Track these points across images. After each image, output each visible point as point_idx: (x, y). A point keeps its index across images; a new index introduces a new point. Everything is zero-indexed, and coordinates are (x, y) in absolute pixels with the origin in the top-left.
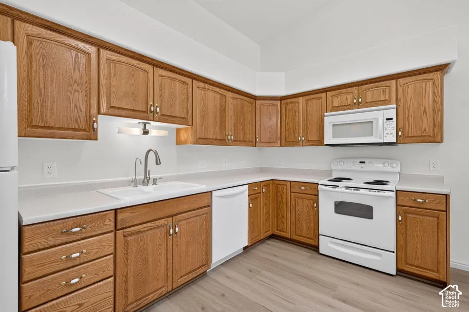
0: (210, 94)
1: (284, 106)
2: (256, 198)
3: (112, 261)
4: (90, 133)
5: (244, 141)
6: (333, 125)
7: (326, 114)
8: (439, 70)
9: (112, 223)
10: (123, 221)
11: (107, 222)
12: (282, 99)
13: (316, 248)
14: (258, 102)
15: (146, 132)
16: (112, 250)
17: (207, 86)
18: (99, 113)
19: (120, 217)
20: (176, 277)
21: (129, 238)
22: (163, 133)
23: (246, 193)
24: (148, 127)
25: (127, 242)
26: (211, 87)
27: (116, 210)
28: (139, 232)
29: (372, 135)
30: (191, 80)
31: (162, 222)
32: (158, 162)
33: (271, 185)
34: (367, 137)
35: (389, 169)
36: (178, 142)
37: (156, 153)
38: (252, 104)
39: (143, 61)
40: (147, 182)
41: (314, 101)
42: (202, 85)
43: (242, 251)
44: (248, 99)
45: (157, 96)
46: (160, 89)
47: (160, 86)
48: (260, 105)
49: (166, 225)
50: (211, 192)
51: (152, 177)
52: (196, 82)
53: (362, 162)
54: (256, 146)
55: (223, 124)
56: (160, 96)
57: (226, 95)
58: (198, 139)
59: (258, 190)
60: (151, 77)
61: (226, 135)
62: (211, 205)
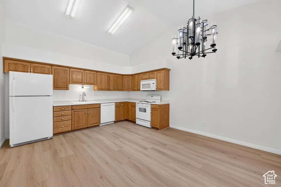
0: (103, 76)
1: (132, 78)
2: (119, 107)
3: (71, 117)
4: (67, 88)
6: (143, 84)
8: (164, 70)
9: (71, 108)
10: (74, 108)
11: (70, 108)
12: (132, 75)
13: (135, 122)
14: (124, 76)
15: (83, 88)
16: (71, 114)
17: (102, 73)
18: (69, 84)
19: (73, 107)
20: (88, 124)
22: (89, 87)
23: (114, 105)
24: (83, 86)
25: (75, 113)
26: (104, 74)
27: (72, 106)
28: (78, 111)
29: (150, 88)
30: (96, 73)
31: (84, 110)
32: (85, 95)
33: (126, 104)
35: (157, 98)
36: (94, 90)
37: (85, 93)
38: (121, 77)
39: (81, 70)
40: (83, 101)
41: (139, 77)
42: (100, 73)
43: (113, 122)
44: (119, 76)
45: (85, 78)
46: (86, 76)
47: (86, 75)
48: (125, 78)
49: (85, 111)
50: (100, 104)
51: (85, 100)
52: (98, 73)
53: (152, 96)
54: (123, 91)
55: (109, 84)
56: (86, 78)
57: (109, 75)
58: (99, 89)
59: (120, 105)
60: (83, 73)
61: (110, 88)
62: (100, 107)
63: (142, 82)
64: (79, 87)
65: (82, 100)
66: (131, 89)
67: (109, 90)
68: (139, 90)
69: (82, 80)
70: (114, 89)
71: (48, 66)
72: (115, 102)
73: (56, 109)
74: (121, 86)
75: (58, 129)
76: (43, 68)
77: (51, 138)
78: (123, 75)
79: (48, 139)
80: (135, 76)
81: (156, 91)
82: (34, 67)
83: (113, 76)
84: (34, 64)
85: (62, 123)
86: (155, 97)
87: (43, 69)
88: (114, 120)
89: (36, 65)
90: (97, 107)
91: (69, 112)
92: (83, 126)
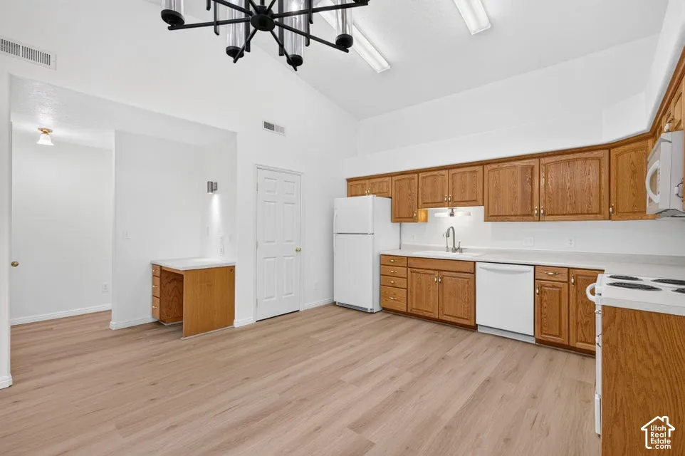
2: (556, 287)
3: (406, 282)
4: (413, 219)
5: (577, 214)
9: (406, 263)
11: (404, 262)
15: (452, 215)
16: (406, 276)
18: (418, 208)
20: (440, 313)
25: (412, 275)
26: (506, 164)
28: (418, 273)
30: (482, 166)
31: (432, 272)
38: (599, 158)
39: (441, 170)
42: (494, 166)
43: (533, 341)
45: (451, 189)
46: (453, 184)
47: (454, 181)
49: (433, 274)
50: (475, 262)
52: (488, 166)
56: (454, 188)
57: (532, 164)
58: (489, 217)
59: (559, 278)
60: (446, 177)
61: (532, 210)
62: (474, 273)
64: (443, 213)
67: (527, 216)
69: (443, 196)
70: (555, 215)
71: (387, 179)
72: (533, 263)
73: (383, 261)
74: (594, 199)
75: (386, 300)
76: (381, 184)
77: (372, 313)
78: (609, 147)
79: (368, 311)
82: (372, 184)
83: (551, 164)
84: (372, 181)
85: (392, 290)
87: (381, 187)
88: (533, 334)
89: (374, 180)
90: (469, 270)
91: (402, 271)
92: (428, 312)
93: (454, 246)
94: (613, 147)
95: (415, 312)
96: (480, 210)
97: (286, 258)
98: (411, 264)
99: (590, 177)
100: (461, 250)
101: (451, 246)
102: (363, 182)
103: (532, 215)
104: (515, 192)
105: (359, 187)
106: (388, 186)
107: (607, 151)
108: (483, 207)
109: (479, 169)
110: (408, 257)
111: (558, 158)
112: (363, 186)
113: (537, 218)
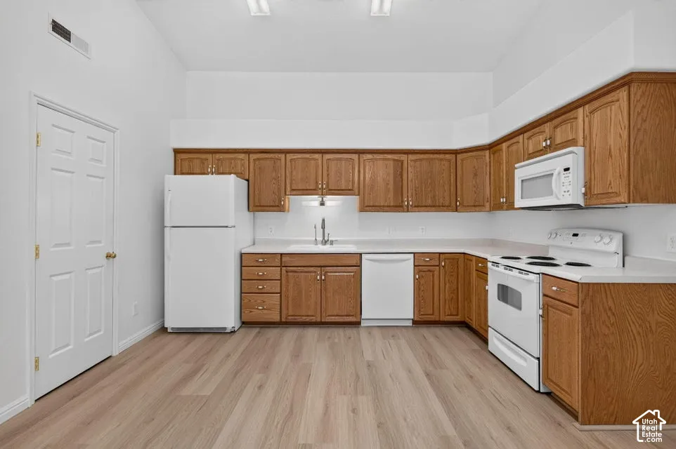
0: (381, 163)
1: (492, 156)
2: (429, 271)
3: (279, 285)
4: (280, 207)
5: (434, 206)
6: (522, 181)
7: (516, 165)
9: (279, 262)
11: (276, 260)
12: (490, 147)
14: (459, 157)
15: (322, 204)
16: (279, 278)
17: (375, 156)
18: (286, 195)
19: (284, 259)
20: (323, 314)
21: (290, 274)
22: (339, 202)
23: (411, 263)
24: (324, 199)
25: (287, 275)
26: (380, 156)
28: (295, 272)
29: (552, 194)
30: (358, 155)
31: (312, 269)
34: (546, 197)
35: (600, 247)
38: (449, 161)
39: (313, 153)
40: (325, 242)
41: (514, 148)
42: (370, 156)
43: (409, 323)
44: (442, 156)
45: (325, 176)
46: (327, 170)
47: (328, 168)
48: (462, 160)
49: (315, 272)
50: (361, 254)
51: (330, 239)
52: (364, 156)
53: (575, 235)
54: (456, 211)
55: (399, 190)
56: (328, 175)
57: (402, 158)
58: (365, 208)
59: (433, 263)
60: (320, 162)
61: (402, 201)
62: (360, 266)
63: (523, 171)
64: (312, 201)
65: (321, 239)
66: (488, 205)
67: (398, 207)
68: (510, 206)
69: (317, 183)
70: (419, 206)
71: (242, 156)
72: (413, 251)
73: (246, 261)
74: (447, 194)
75: (251, 312)
76: (233, 161)
77: (233, 332)
78: (455, 152)
79: (227, 331)
80: (501, 150)
81: (587, 207)
82: (219, 160)
83: (415, 161)
84: (218, 156)
85: (260, 298)
86: (589, 242)
87: (233, 165)
88: (412, 318)
89: (221, 156)
90: (353, 263)
91: (275, 272)
92: (308, 316)
93: (324, 238)
94: (459, 153)
95: (290, 319)
96: (354, 200)
97: (90, 272)
98: (285, 262)
99: (444, 175)
100: (332, 243)
101: (320, 238)
102: (204, 156)
103: (402, 206)
104: (388, 184)
105: (197, 162)
106: (243, 165)
107: (454, 155)
108: (358, 197)
109: (355, 157)
110: (281, 254)
111: (422, 156)
112: (203, 161)
113: (406, 210)
